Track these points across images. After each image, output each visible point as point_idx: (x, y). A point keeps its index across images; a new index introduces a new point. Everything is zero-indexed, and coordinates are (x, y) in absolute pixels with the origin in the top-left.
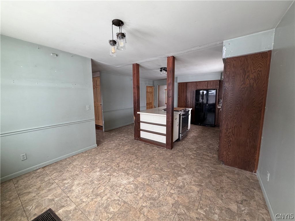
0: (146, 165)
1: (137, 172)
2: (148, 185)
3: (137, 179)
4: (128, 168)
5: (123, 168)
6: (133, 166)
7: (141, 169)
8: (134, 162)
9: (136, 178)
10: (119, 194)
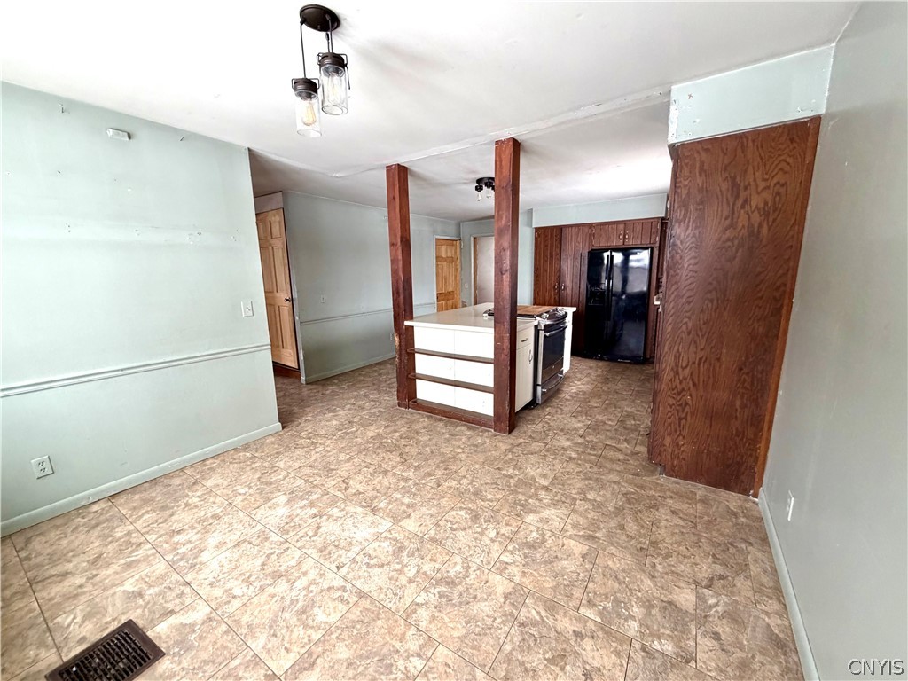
0: (431, 481)
1: (403, 504)
2: (433, 540)
3: (400, 524)
4: (375, 493)
5: (360, 493)
6: (392, 486)
7: (415, 494)
8: (394, 474)
9: (400, 521)
10: (344, 571)
